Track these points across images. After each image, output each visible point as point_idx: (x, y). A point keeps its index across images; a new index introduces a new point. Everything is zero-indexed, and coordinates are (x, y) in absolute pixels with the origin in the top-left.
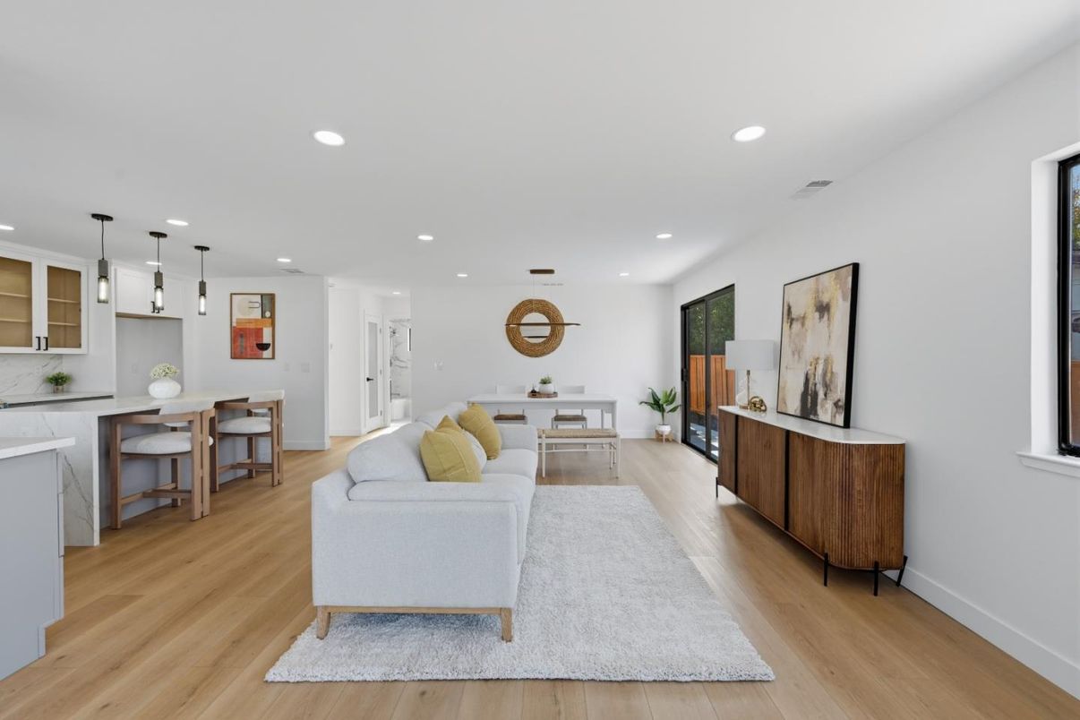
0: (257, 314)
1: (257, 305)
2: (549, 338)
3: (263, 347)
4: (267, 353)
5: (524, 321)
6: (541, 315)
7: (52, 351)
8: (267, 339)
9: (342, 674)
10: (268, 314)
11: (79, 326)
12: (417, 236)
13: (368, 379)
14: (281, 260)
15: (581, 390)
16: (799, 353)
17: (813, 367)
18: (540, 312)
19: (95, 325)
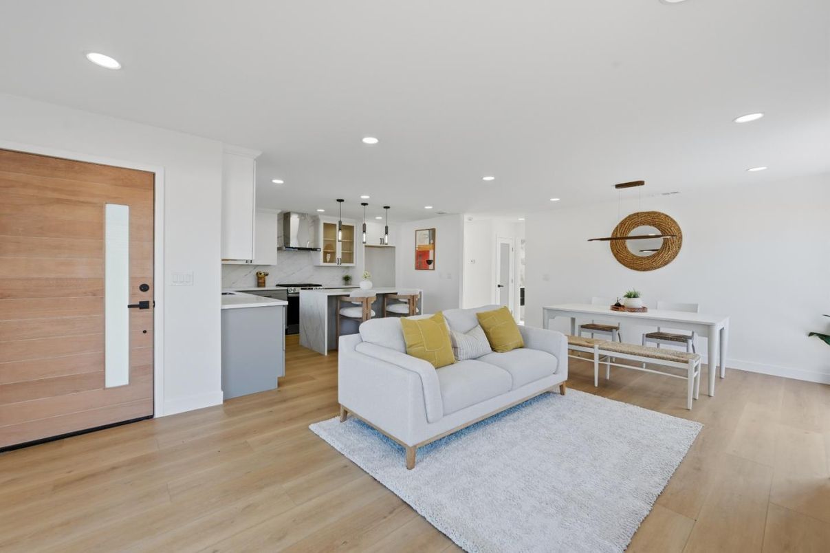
0: (426, 242)
1: (427, 236)
2: (658, 252)
3: (429, 262)
4: (431, 266)
5: (631, 234)
6: (653, 227)
7: (344, 265)
8: (431, 258)
9: (329, 440)
10: (432, 242)
11: (353, 253)
12: (482, 178)
13: (499, 286)
14: (426, 208)
15: (694, 309)
18: (649, 224)
19: (359, 252)
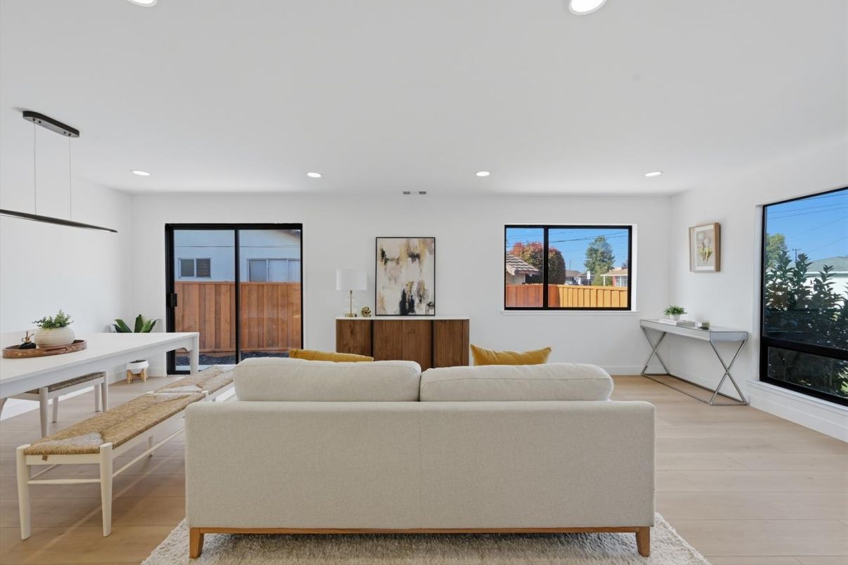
16: (395, 279)
17: (409, 287)
